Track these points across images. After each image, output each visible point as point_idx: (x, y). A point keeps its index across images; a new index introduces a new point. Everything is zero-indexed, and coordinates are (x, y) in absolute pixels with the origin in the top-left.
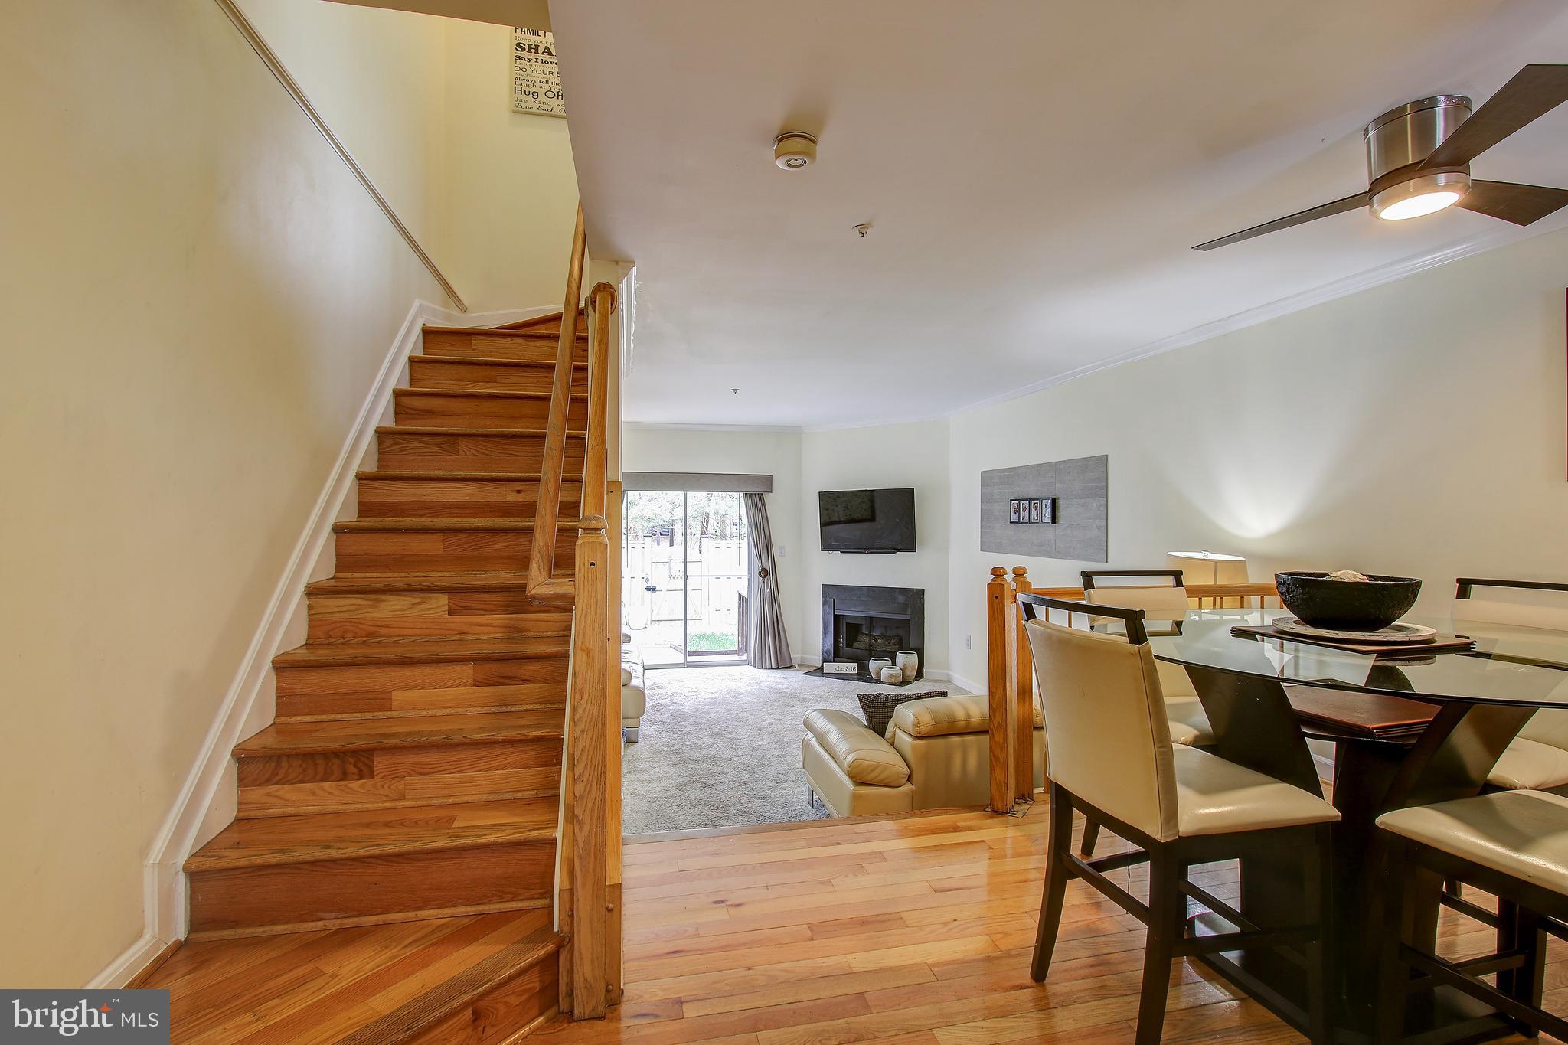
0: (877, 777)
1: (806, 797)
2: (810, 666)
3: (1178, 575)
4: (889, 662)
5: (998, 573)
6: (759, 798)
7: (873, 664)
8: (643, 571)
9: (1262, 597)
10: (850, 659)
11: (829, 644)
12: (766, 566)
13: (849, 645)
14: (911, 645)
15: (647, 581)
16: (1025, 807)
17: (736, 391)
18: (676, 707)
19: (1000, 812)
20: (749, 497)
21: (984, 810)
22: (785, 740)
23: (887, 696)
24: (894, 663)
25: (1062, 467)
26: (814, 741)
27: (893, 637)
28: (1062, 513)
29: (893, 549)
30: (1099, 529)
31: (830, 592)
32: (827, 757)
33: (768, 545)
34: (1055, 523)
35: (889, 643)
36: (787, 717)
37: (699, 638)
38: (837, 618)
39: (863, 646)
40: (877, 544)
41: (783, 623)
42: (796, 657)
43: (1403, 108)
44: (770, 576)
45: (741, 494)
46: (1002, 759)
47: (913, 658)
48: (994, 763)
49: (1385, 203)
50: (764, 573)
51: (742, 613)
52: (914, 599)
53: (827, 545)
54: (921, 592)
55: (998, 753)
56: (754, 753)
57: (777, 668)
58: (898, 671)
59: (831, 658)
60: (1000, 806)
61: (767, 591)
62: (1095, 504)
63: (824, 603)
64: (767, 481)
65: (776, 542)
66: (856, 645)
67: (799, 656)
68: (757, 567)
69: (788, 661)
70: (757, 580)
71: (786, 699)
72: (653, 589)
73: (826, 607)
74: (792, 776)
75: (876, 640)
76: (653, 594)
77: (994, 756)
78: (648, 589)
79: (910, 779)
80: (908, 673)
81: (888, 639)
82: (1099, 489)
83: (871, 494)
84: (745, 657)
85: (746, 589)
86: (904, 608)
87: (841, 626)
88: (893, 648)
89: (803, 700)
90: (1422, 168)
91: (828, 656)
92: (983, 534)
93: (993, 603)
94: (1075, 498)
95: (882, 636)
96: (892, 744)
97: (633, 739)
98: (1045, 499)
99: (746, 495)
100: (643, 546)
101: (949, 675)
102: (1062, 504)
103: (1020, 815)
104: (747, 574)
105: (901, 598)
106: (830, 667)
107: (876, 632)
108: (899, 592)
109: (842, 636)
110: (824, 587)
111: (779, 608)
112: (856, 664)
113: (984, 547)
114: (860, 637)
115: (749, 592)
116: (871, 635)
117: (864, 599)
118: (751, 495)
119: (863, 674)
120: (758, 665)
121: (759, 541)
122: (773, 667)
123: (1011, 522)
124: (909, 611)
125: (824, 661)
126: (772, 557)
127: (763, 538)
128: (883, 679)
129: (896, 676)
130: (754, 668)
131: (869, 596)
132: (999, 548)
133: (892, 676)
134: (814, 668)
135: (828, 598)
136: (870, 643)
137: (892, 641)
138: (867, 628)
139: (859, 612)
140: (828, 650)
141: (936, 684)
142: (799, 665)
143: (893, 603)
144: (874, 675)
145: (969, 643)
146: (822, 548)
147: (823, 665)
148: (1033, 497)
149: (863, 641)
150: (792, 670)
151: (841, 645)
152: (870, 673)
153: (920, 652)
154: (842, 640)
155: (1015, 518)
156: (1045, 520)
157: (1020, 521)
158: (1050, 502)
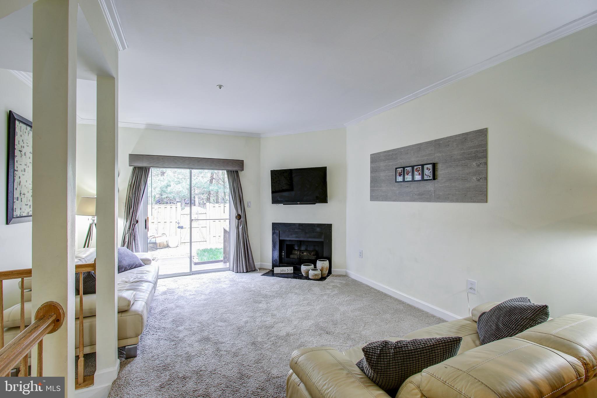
2: (267, 269)
4: (313, 266)
7: (304, 268)
8: (176, 219)
10: (288, 265)
11: (277, 256)
12: (240, 213)
13: (288, 256)
14: (324, 256)
15: (179, 223)
18: (178, 310)
20: (230, 173)
22: (259, 340)
24: (315, 266)
25: (442, 143)
27: (313, 251)
28: (440, 172)
29: (313, 202)
30: (479, 180)
31: (276, 226)
33: (241, 200)
34: (435, 180)
35: (310, 255)
36: (257, 314)
37: (204, 251)
38: (281, 242)
39: (296, 257)
40: (305, 199)
41: (249, 243)
42: (257, 264)
44: (243, 219)
45: (225, 171)
47: (326, 263)
50: (239, 217)
51: (226, 240)
52: (326, 229)
53: (275, 201)
54: (329, 226)
57: (247, 272)
58: (318, 272)
59: (278, 264)
61: (240, 228)
62: (475, 164)
63: (273, 233)
64: (240, 164)
65: (246, 199)
66: (292, 256)
67: (259, 263)
68: (234, 213)
69: (253, 266)
70: (235, 221)
71: (256, 297)
72: (181, 228)
73: (275, 235)
75: (303, 253)
76: (182, 230)
78: (179, 227)
80: (324, 272)
81: (309, 252)
84: (228, 265)
85: (228, 226)
86: (320, 235)
87: (283, 246)
88: (313, 258)
91: (276, 263)
92: (372, 191)
94: (455, 161)
95: (306, 250)
97: (132, 353)
99: (228, 172)
100: (176, 206)
101: (346, 272)
102: (439, 167)
104: (229, 218)
105: (318, 229)
106: (277, 270)
107: (303, 248)
108: (317, 226)
109: (283, 252)
110: (274, 224)
111: (248, 237)
112: (292, 268)
113: (373, 198)
114: (294, 252)
115: (230, 228)
116: (300, 251)
117: (297, 230)
118: (231, 171)
119: (297, 275)
120: (235, 271)
121: (236, 199)
122: (245, 271)
123: (396, 182)
124: (323, 237)
125: (274, 266)
126: (244, 208)
127: (238, 197)
128: (310, 277)
129: (318, 275)
130: (233, 272)
131: (299, 229)
132: (386, 198)
133: (316, 275)
134: (268, 271)
135: (276, 231)
136: (300, 254)
137: (312, 253)
138: (298, 246)
139: (293, 238)
140: (276, 260)
141: (341, 278)
142: (260, 269)
143: (313, 232)
144: (304, 274)
145: (361, 255)
146: (272, 202)
147: (273, 268)
148: (415, 165)
149: (296, 254)
150: (256, 273)
151: (283, 256)
152: (301, 273)
153: (330, 259)
154: (283, 254)
155: (400, 179)
156: (426, 178)
157: (404, 181)
158: (430, 167)
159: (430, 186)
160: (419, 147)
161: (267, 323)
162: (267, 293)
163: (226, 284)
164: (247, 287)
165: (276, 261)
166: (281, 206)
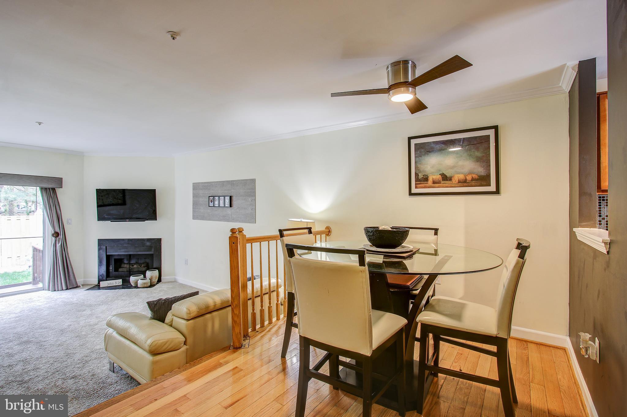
0: (167, 348)
1: (108, 366)
2: (90, 285)
3: (310, 229)
4: (142, 276)
5: (234, 231)
6: (71, 379)
7: (132, 279)
9: (321, 235)
10: (116, 278)
11: (103, 271)
12: (57, 230)
13: (116, 270)
14: (154, 266)
16: (247, 341)
17: (40, 124)
19: (237, 348)
21: (229, 349)
22: (83, 333)
23: (165, 300)
24: (145, 276)
25: (234, 183)
26: (115, 334)
27: (143, 263)
28: (234, 203)
29: (143, 219)
30: (252, 209)
31: (101, 242)
32: (128, 342)
33: (59, 218)
34: (231, 207)
35: (141, 266)
36: (81, 318)
38: (108, 257)
39: (125, 270)
40: (134, 216)
41: (70, 261)
42: (80, 281)
43: (400, 62)
44: (61, 237)
45: (38, 188)
46: (238, 322)
47: (156, 273)
48: (234, 324)
49: (394, 94)
50: (56, 235)
52: (156, 244)
53: (101, 218)
54: (160, 240)
55: (236, 319)
56: (61, 348)
57: (67, 289)
58: (148, 281)
59: (105, 278)
60: (237, 345)
61: (58, 245)
62: (250, 199)
63: (99, 249)
64: (59, 181)
65: (65, 217)
66: (120, 270)
67: (82, 280)
68: (50, 231)
69: (74, 283)
70: (51, 240)
71: (79, 307)
73: (101, 251)
74: (94, 356)
75: (133, 266)
77: (234, 321)
79: (185, 343)
80: (153, 281)
81: (140, 264)
82: (252, 193)
83: (124, 191)
84: (40, 285)
85: (41, 245)
86: (150, 248)
87: (111, 260)
88: (144, 269)
89: (90, 306)
90: (408, 84)
91: (103, 278)
92: (194, 212)
93: (232, 247)
94: (241, 196)
95: (137, 263)
96: (171, 326)
98: (226, 196)
99: (42, 189)
101: (175, 279)
102: (234, 199)
103: (247, 346)
104: (42, 236)
105: (148, 244)
106: (104, 284)
107: (133, 262)
108: (147, 241)
109: (111, 266)
110: (99, 240)
111: (68, 254)
112: (121, 280)
113: (194, 218)
114: (123, 265)
115: (44, 246)
116: (130, 264)
117: (126, 245)
118: (46, 189)
119: (126, 285)
120: (52, 289)
121: (53, 216)
122: (64, 288)
123: (209, 206)
124: (153, 250)
125: (99, 281)
126: (63, 226)
127: (56, 214)
128: (139, 286)
129: (147, 283)
130: (50, 291)
131: (128, 244)
132: (203, 218)
133: (145, 283)
134: (93, 286)
135: (102, 247)
136: (130, 268)
137: (143, 265)
138: (127, 260)
139: (122, 252)
140: (103, 274)
141: (169, 284)
142: (83, 285)
143: (143, 246)
144: (133, 285)
145: (186, 262)
146: (98, 220)
147: (99, 283)
148: (221, 195)
149: (125, 267)
150: (79, 289)
151: (111, 271)
152: (130, 284)
153: (159, 269)
154: (111, 268)
155: (211, 204)
156: (227, 206)
157: (214, 206)
158: (228, 198)
159: (229, 211)
160: (223, 184)
161: (91, 323)
162: (91, 303)
163: (41, 302)
164: (68, 301)
165: (102, 276)
166: (108, 224)
